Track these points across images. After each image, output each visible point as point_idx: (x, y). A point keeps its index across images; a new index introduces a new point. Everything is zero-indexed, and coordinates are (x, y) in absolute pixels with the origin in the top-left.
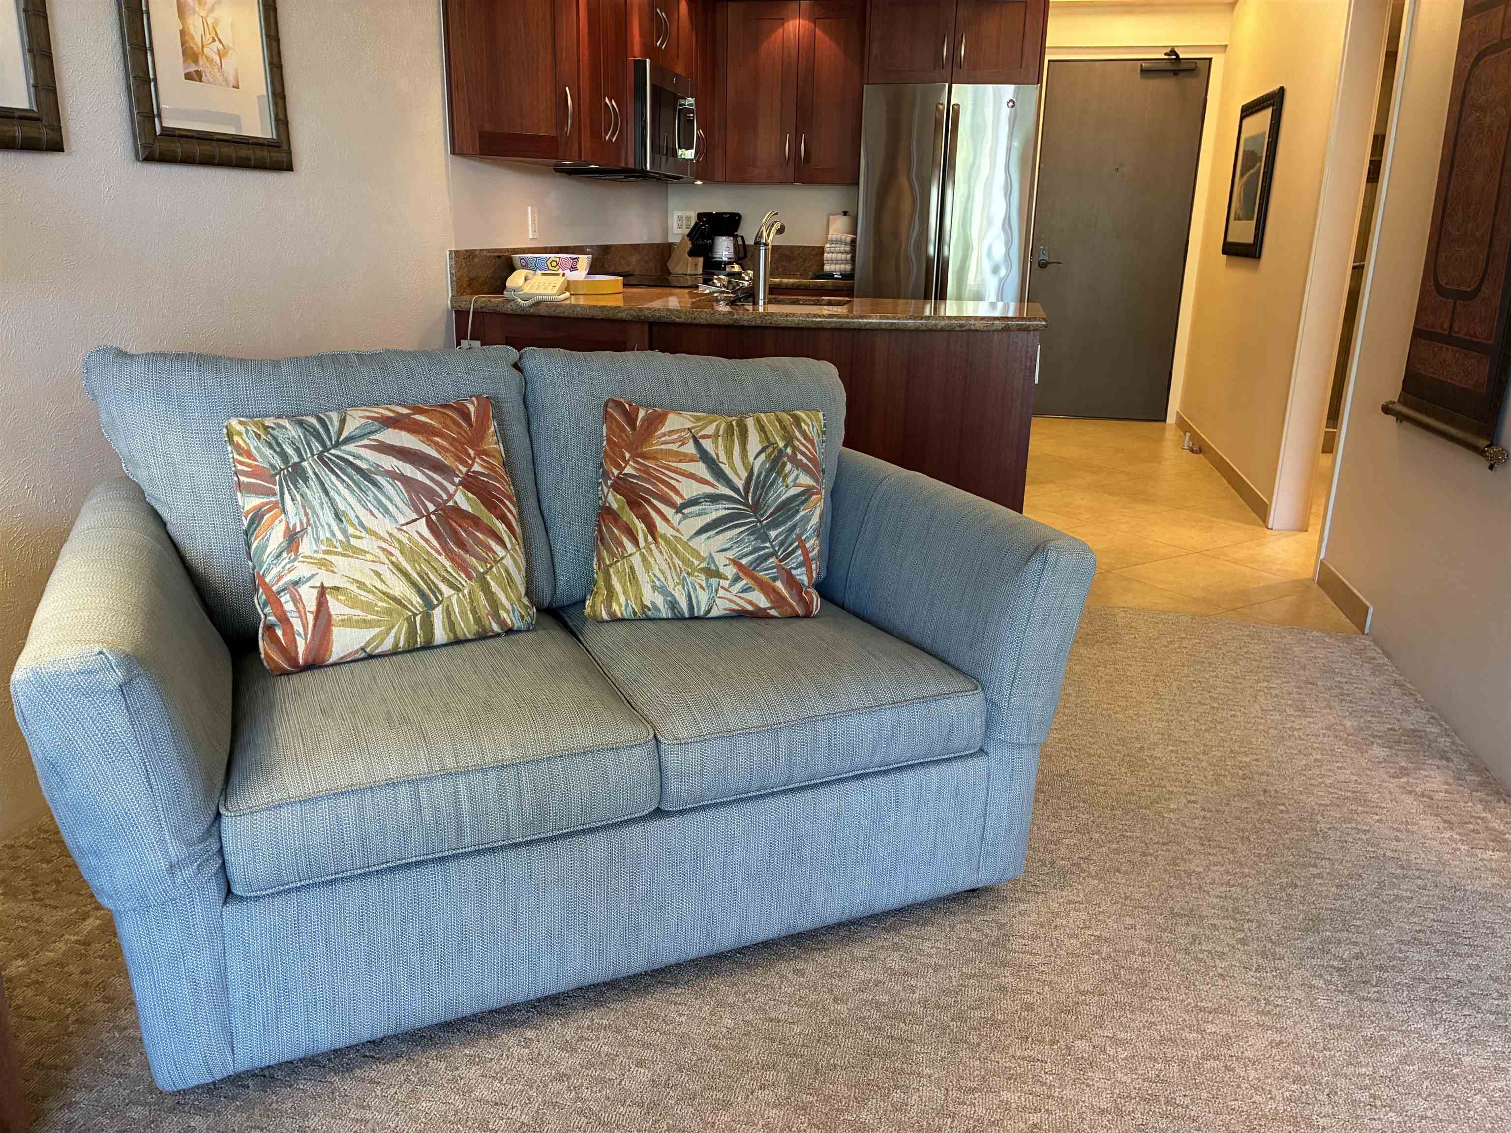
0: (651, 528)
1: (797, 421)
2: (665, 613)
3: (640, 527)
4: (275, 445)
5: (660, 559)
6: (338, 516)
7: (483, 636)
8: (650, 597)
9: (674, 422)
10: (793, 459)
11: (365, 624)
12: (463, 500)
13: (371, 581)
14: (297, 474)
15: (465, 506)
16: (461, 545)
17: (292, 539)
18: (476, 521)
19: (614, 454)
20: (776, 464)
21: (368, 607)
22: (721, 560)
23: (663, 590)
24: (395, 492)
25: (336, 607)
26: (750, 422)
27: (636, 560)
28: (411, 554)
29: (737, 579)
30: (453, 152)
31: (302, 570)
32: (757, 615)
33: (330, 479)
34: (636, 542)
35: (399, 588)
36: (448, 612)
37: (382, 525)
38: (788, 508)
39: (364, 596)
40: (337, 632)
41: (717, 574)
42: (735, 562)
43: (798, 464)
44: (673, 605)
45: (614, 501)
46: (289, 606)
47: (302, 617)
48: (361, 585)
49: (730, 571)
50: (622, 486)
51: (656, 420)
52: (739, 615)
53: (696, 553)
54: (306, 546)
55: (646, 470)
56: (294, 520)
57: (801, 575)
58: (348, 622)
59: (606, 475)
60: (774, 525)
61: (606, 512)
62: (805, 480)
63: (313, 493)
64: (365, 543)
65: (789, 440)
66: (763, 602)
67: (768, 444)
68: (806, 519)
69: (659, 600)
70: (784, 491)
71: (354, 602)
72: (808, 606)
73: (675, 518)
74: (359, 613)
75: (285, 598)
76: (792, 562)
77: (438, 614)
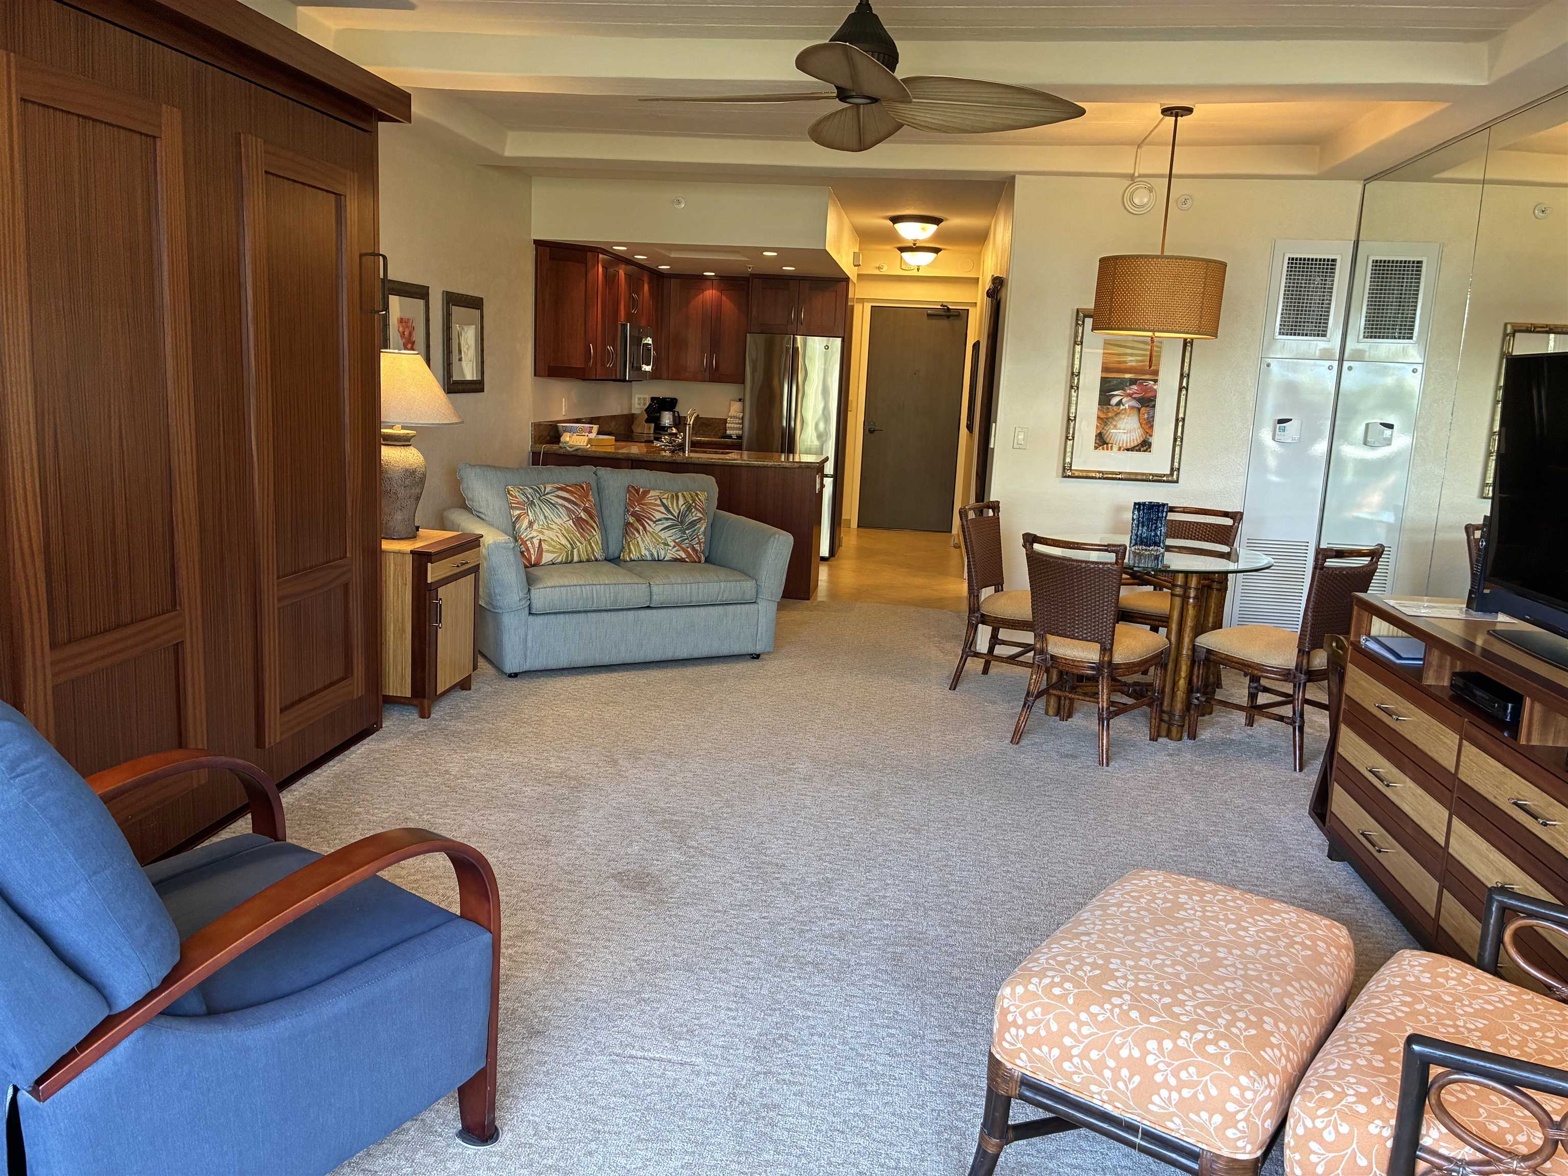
0: (645, 528)
1: (697, 495)
2: (649, 558)
3: (641, 528)
4: (524, 494)
5: (647, 539)
6: (545, 517)
7: (588, 561)
8: (644, 552)
9: (652, 493)
10: (695, 508)
11: (554, 552)
12: (583, 515)
13: (555, 538)
14: (532, 503)
15: (583, 517)
16: (583, 529)
17: (531, 524)
18: (587, 522)
19: (631, 503)
20: (689, 508)
21: (554, 547)
22: (669, 540)
23: (649, 550)
24: (563, 511)
25: (545, 546)
26: (680, 494)
27: (639, 539)
28: (568, 531)
29: (674, 547)
30: (535, 375)
31: (534, 534)
32: (682, 560)
33: (542, 506)
34: (639, 533)
35: (564, 541)
36: (579, 551)
37: (558, 521)
38: (693, 524)
39: (553, 543)
40: (544, 554)
41: (668, 545)
42: (674, 541)
43: (697, 509)
44: (652, 555)
45: (631, 519)
46: (530, 545)
47: (534, 549)
48: (552, 540)
49: (672, 544)
50: (634, 514)
51: (646, 493)
52: (676, 560)
53: (660, 537)
54: (535, 526)
55: (643, 509)
56: (531, 518)
57: (697, 547)
58: (548, 551)
59: (628, 511)
60: (688, 529)
61: (628, 524)
62: (699, 515)
63: (537, 510)
64: (554, 526)
65: (694, 501)
66: (684, 556)
67: (686, 502)
68: (699, 528)
69: (647, 553)
70: (691, 518)
71: (550, 545)
72: (699, 558)
73: (653, 526)
74: (551, 549)
75: (528, 542)
76: (694, 542)
77: (575, 551)
